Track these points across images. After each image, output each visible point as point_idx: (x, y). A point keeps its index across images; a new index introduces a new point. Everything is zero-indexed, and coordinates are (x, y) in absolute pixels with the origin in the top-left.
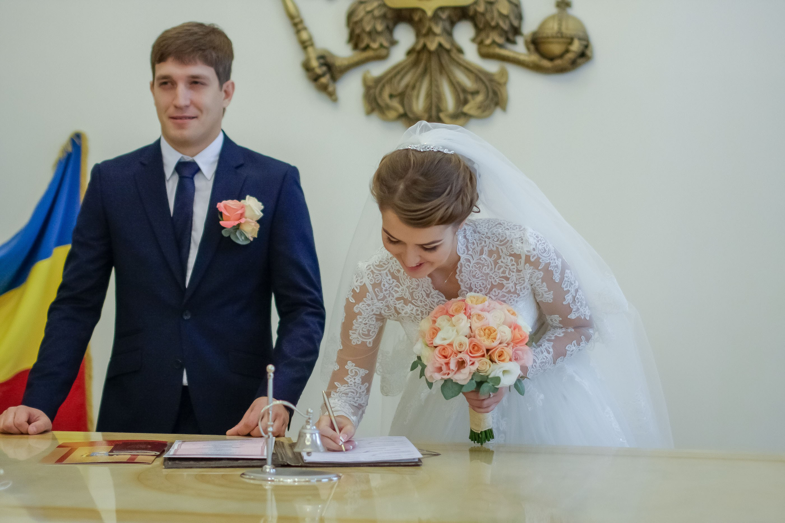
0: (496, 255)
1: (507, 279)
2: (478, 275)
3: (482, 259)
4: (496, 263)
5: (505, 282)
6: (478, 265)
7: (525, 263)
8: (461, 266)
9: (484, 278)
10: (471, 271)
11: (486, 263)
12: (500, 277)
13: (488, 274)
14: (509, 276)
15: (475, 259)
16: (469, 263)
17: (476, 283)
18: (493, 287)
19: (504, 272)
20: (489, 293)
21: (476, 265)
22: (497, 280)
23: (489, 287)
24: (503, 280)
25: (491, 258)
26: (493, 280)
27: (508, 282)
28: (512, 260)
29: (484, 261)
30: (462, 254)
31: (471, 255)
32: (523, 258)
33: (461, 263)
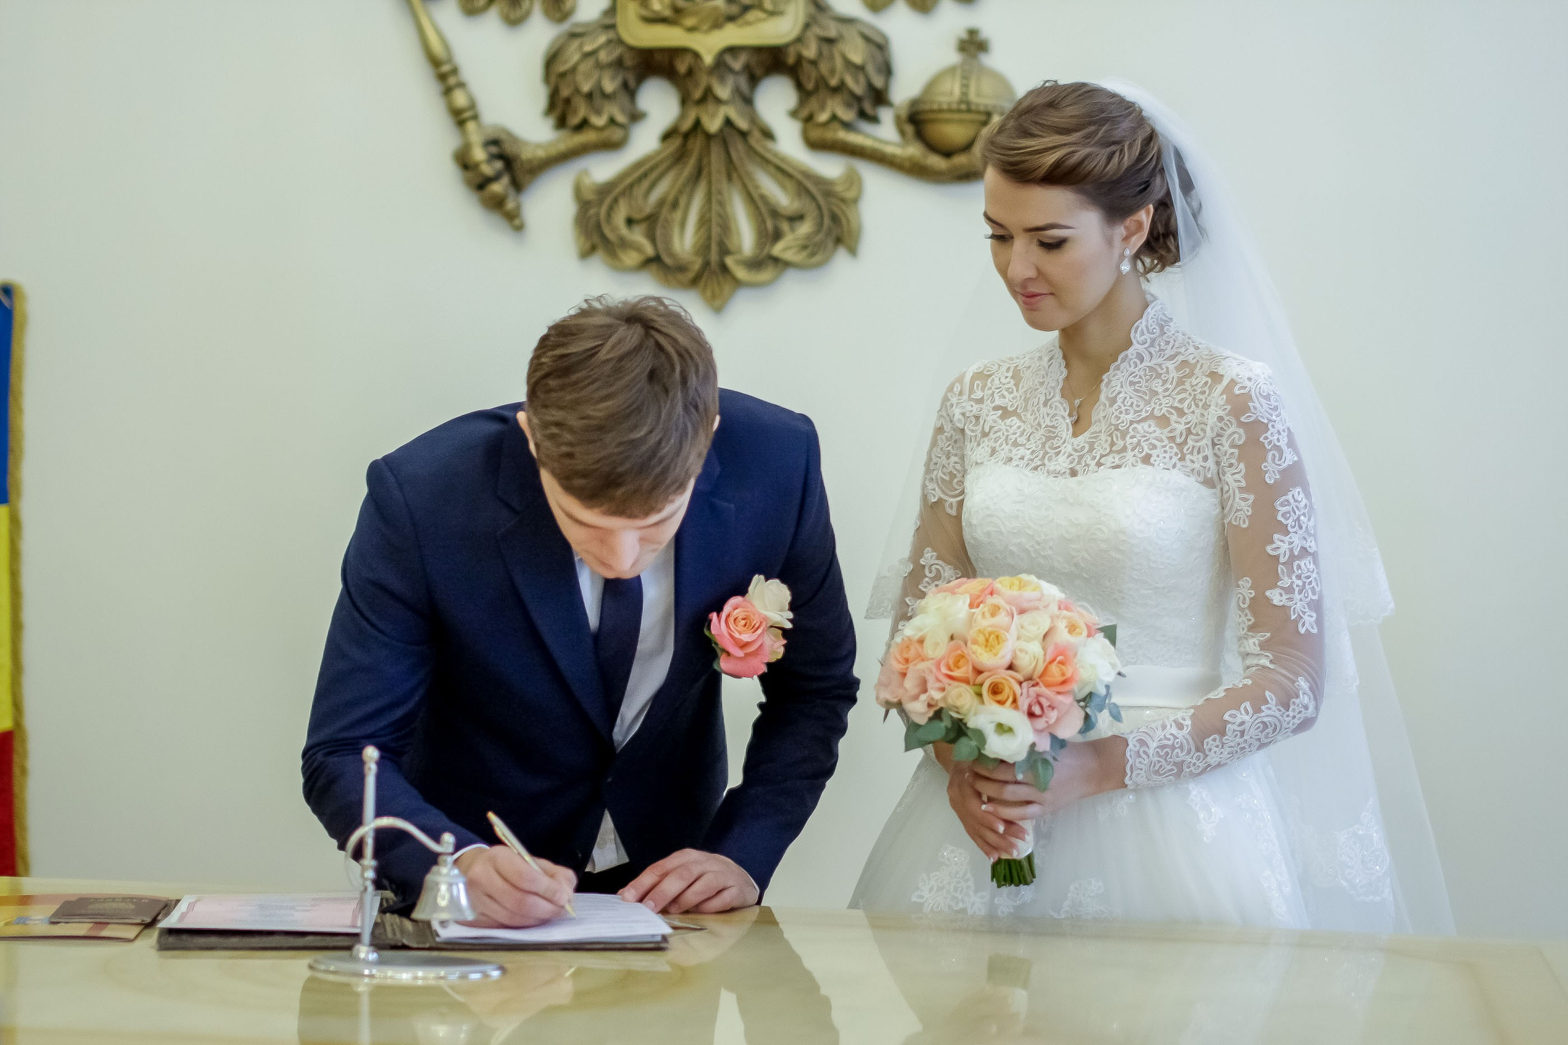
0: (1188, 370)
1: (1181, 413)
2: (1141, 387)
3: (1163, 366)
4: (1181, 382)
5: (1174, 417)
6: (1149, 372)
7: (1222, 394)
8: (1123, 360)
9: (1147, 398)
10: (1134, 373)
11: (1165, 377)
12: (1171, 407)
13: (1157, 393)
14: (1186, 410)
15: (1154, 361)
16: (1138, 362)
17: (1128, 398)
18: (1151, 416)
19: (1182, 401)
20: (1138, 422)
21: (1147, 372)
22: (1164, 409)
23: (1144, 415)
24: (1172, 414)
25: (1178, 371)
26: (1158, 407)
27: (1179, 420)
28: (1206, 383)
29: (1165, 370)
30: (1138, 343)
31: (1151, 354)
32: (1225, 382)
33: (1127, 356)
